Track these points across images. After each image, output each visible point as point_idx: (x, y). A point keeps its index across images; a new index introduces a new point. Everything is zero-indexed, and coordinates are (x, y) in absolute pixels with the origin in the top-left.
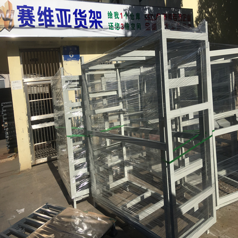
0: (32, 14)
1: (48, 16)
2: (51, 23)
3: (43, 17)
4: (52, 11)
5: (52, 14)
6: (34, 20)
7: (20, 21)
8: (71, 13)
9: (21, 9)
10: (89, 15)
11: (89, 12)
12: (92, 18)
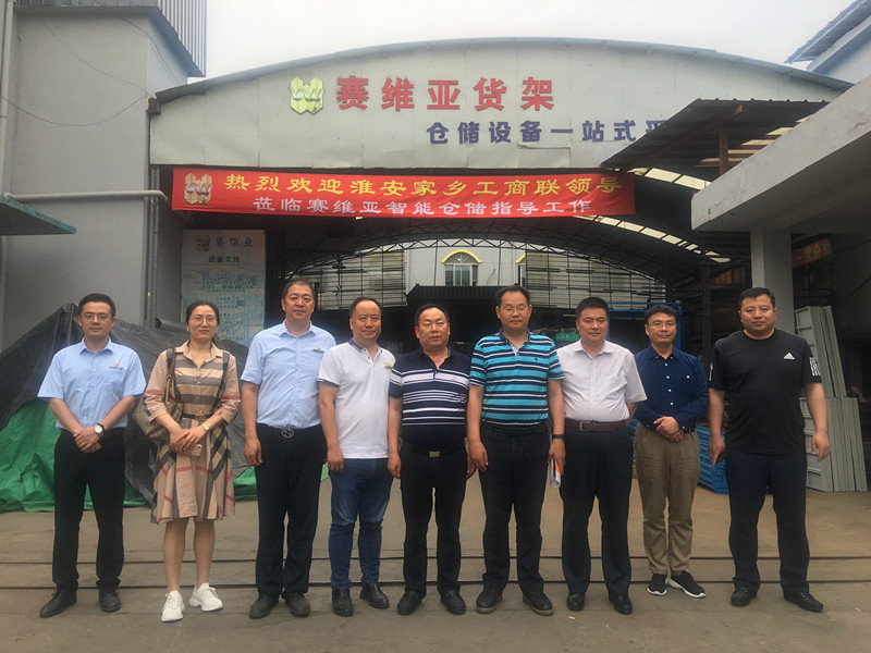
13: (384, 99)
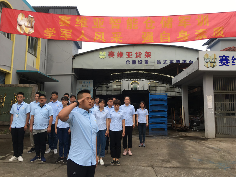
0: (228, 59)
3: (235, 61)
6: (229, 63)
7: (220, 63)
9: (221, 57)
13: (118, 56)
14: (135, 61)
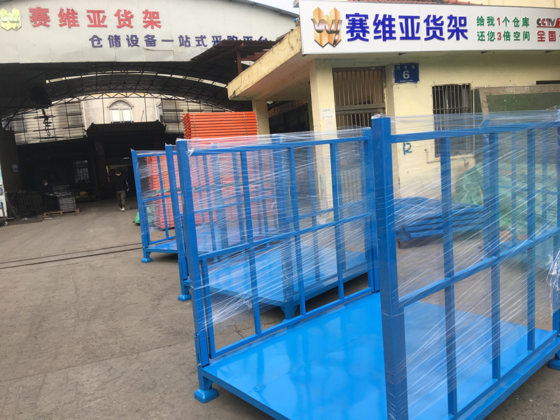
0: (366, 24)
1: (387, 26)
2: (391, 35)
3: (380, 28)
4: (394, 19)
5: (393, 23)
6: (368, 32)
7: (350, 34)
8: (421, 21)
9: (351, 18)
10: (447, 22)
11: (448, 18)
12: (452, 26)
13: (60, 21)
14: (117, 38)
